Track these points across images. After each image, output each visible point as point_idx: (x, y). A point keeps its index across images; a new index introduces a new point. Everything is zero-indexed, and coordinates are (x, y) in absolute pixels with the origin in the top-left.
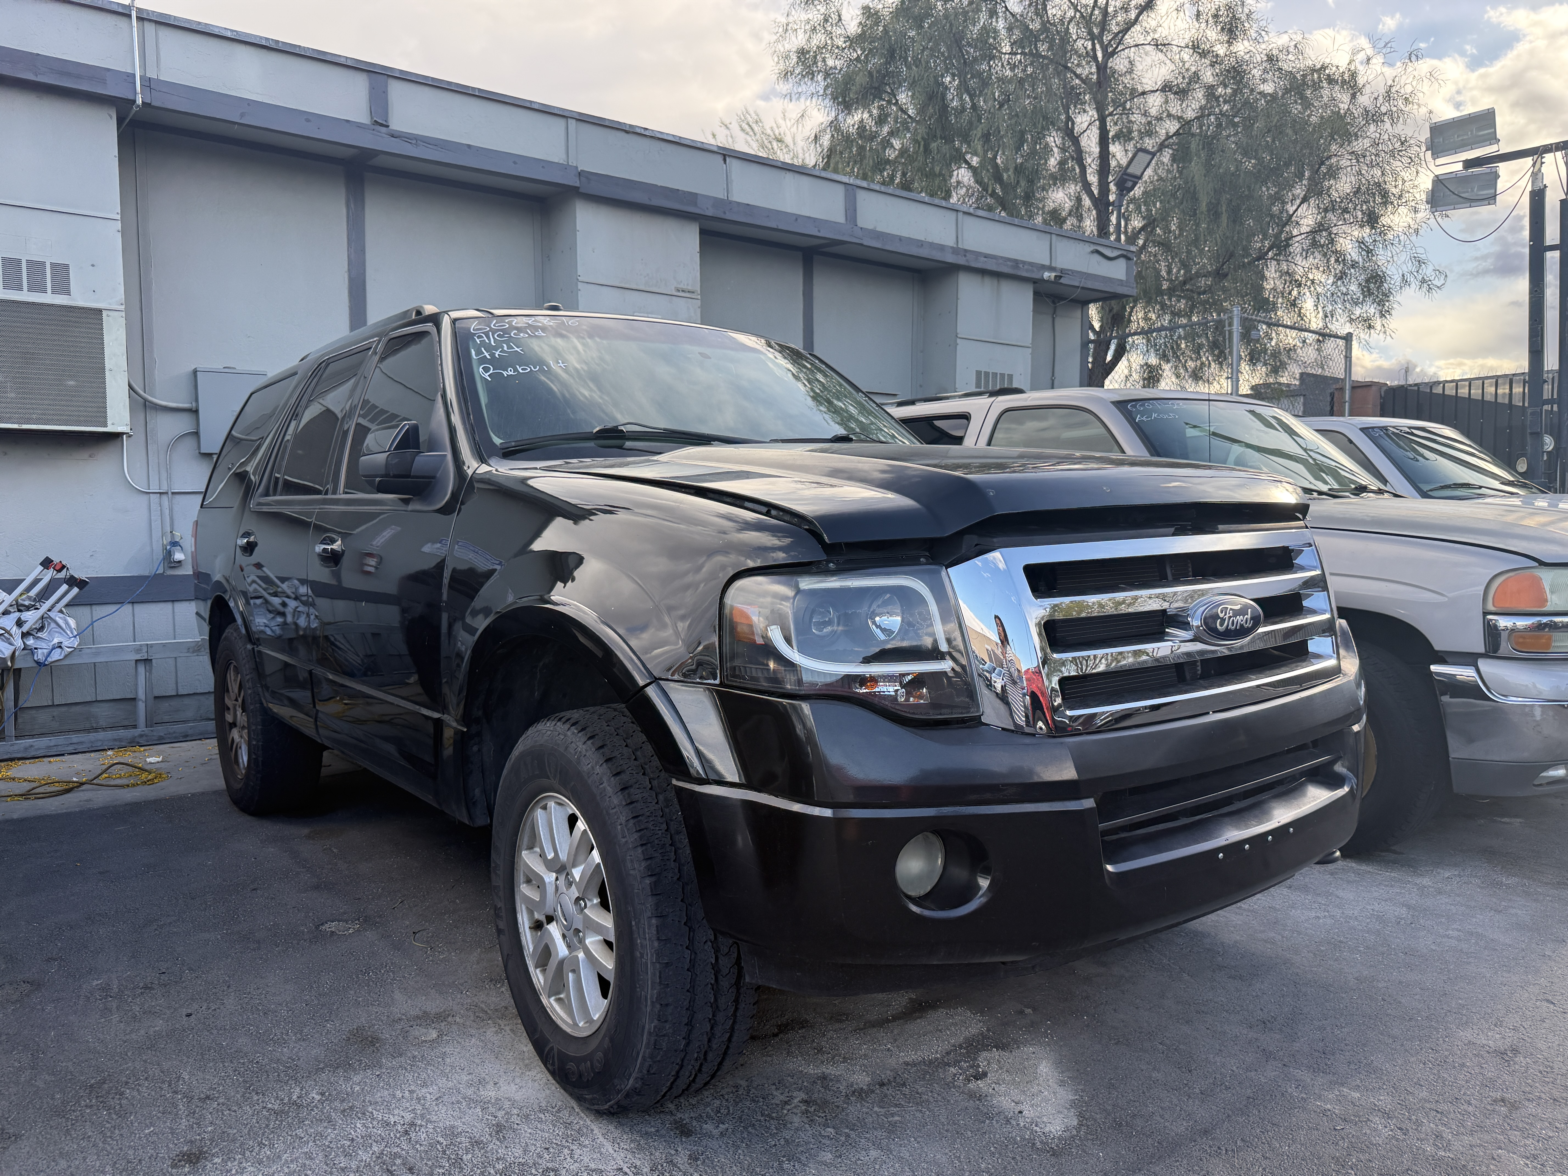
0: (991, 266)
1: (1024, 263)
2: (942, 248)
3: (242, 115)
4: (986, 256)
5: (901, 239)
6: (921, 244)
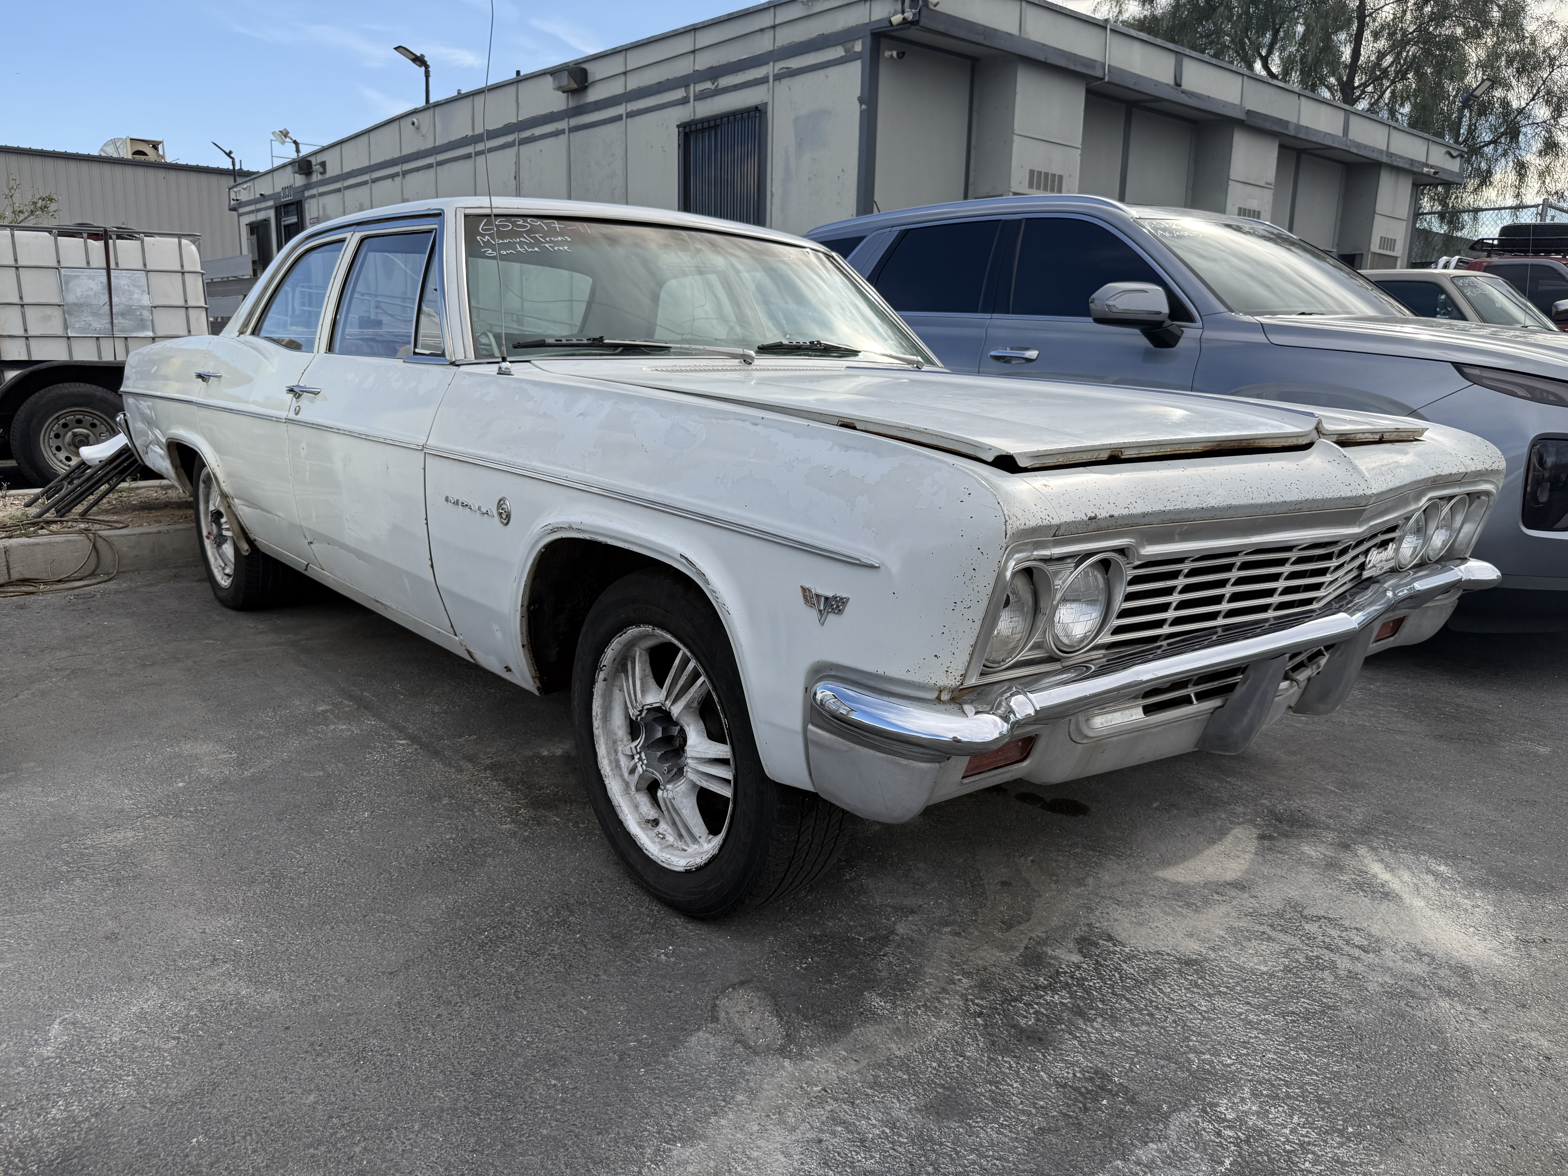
0: (1401, 164)
1: (1416, 161)
2: (1381, 151)
3: (1135, 84)
4: (1400, 157)
5: (1366, 147)
6: (1373, 149)
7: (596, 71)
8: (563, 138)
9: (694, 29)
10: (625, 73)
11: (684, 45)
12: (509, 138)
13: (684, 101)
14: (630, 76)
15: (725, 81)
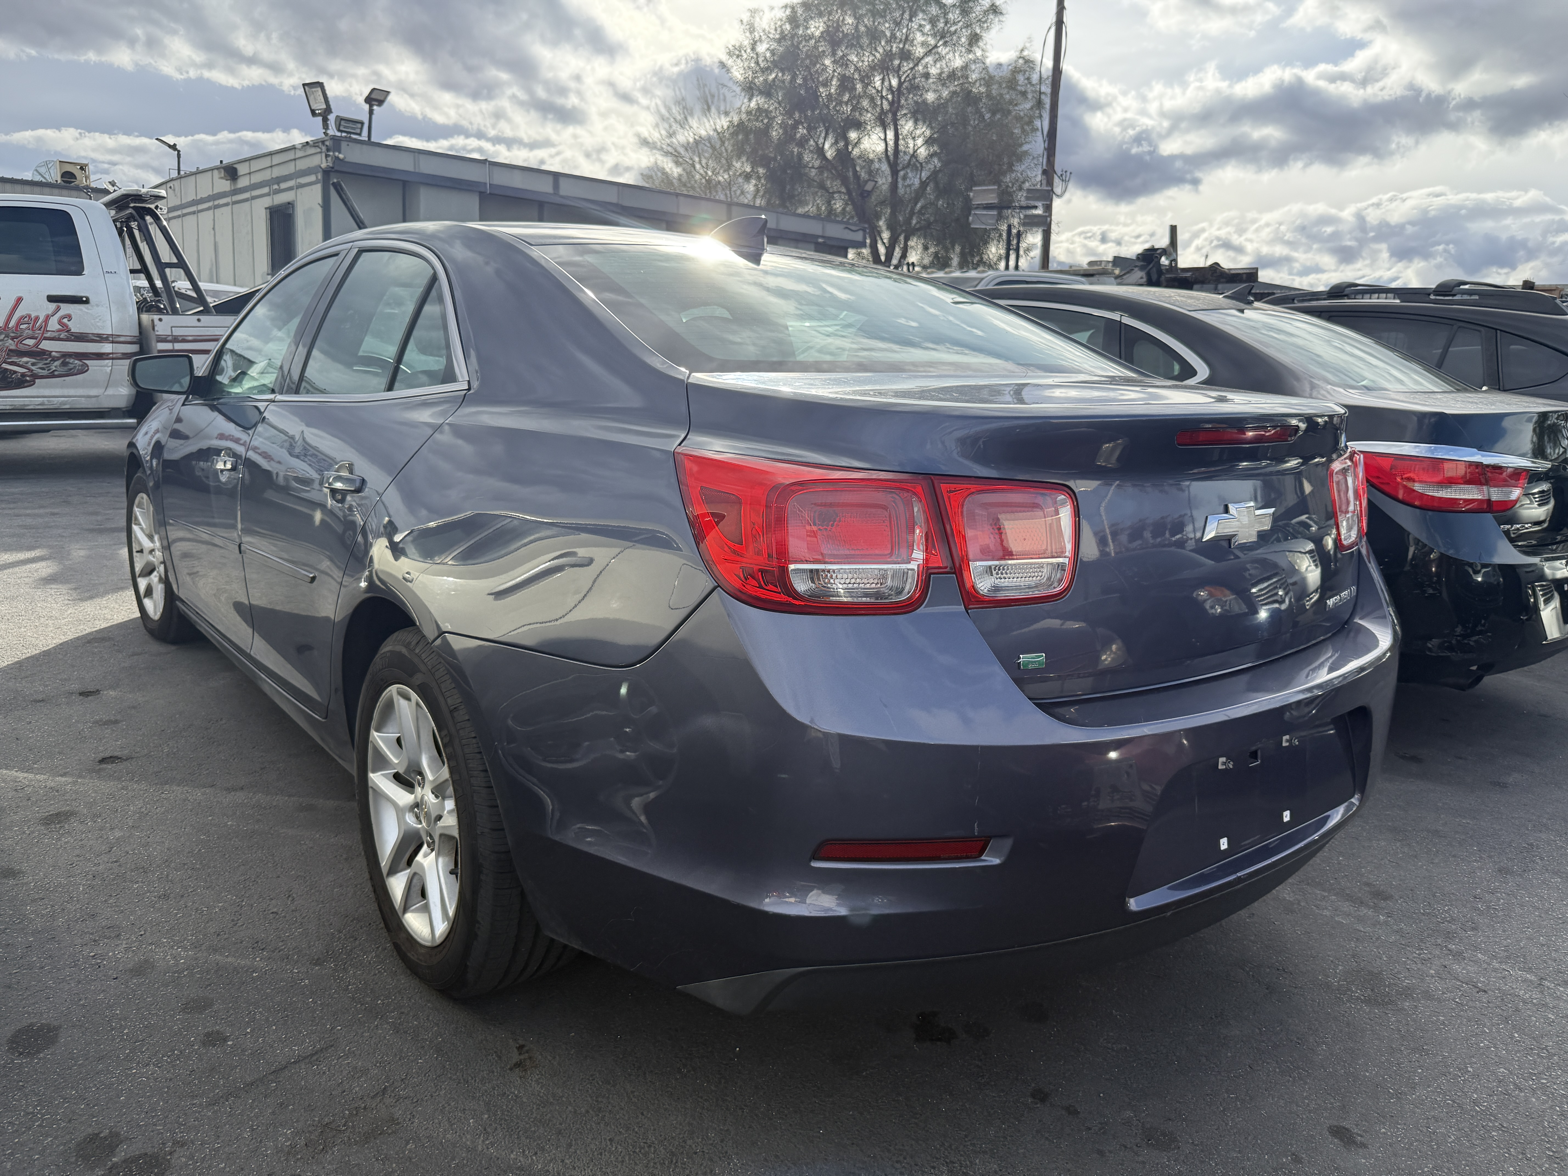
7: (242, 169)
8: (230, 207)
9: (271, 154)
10: (250, 173)
11: (266, 162)
12: (210, 204)
13: (268, 194)
14: (252, 176)
15: (283, 186)
